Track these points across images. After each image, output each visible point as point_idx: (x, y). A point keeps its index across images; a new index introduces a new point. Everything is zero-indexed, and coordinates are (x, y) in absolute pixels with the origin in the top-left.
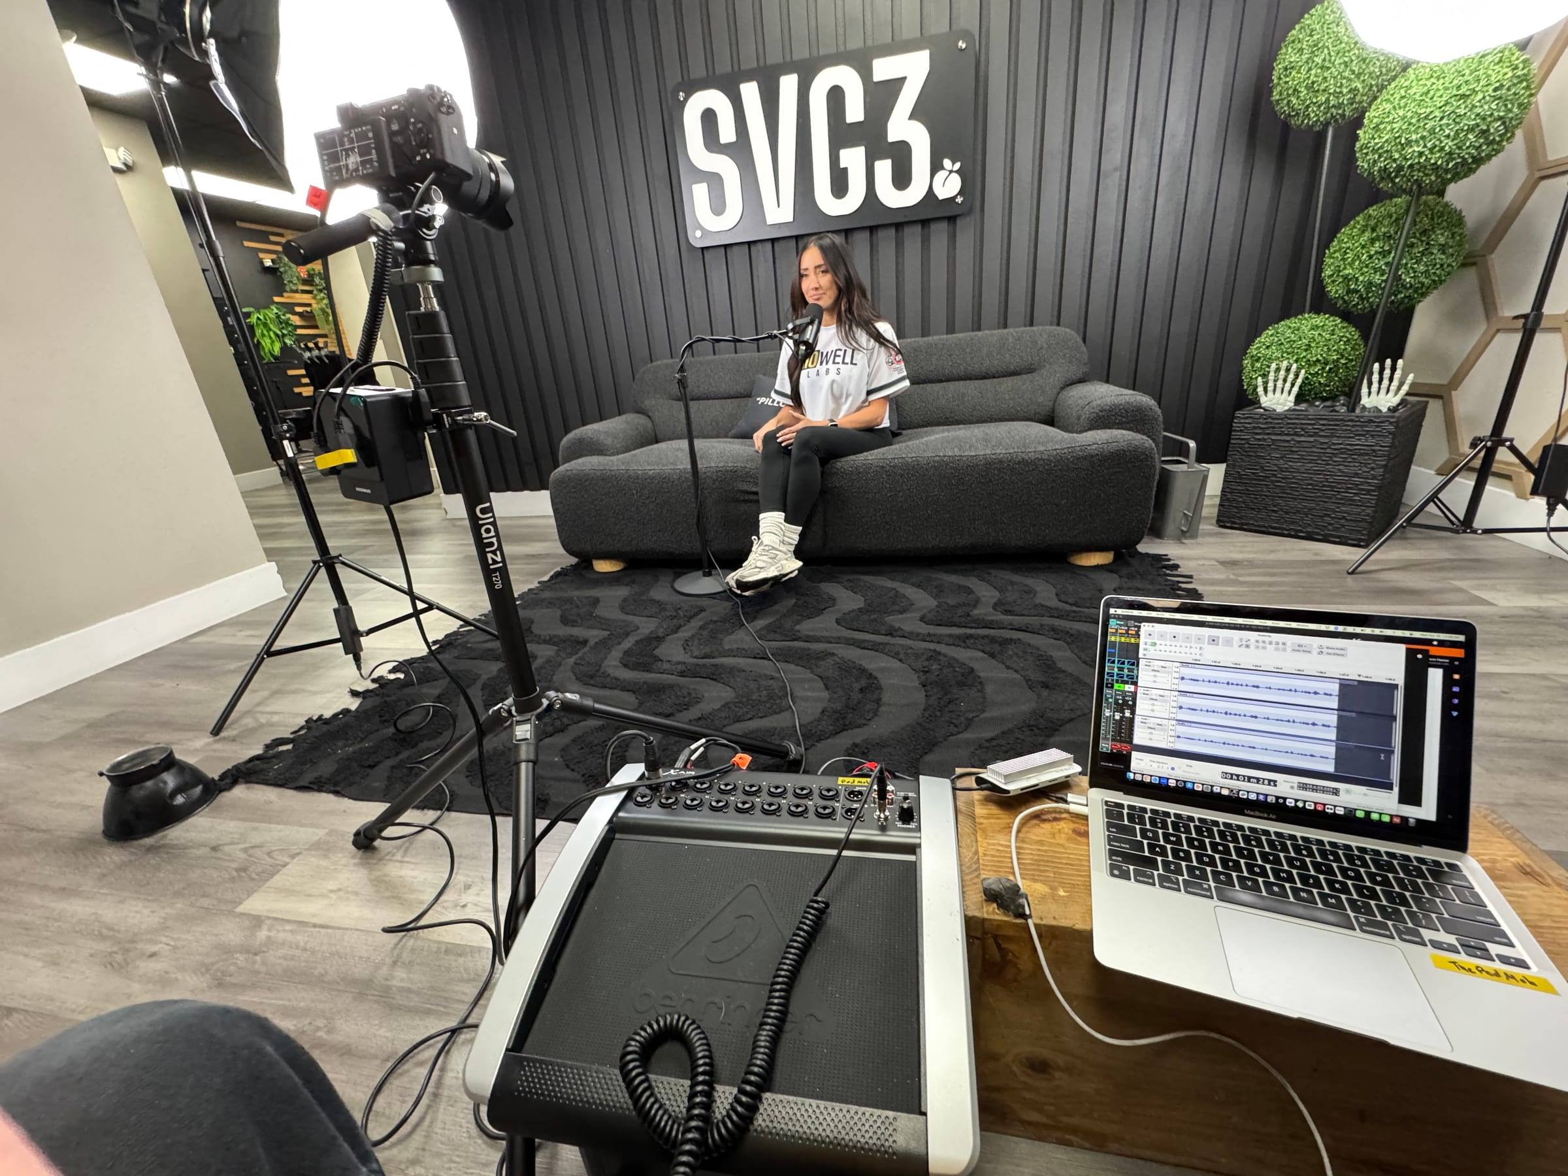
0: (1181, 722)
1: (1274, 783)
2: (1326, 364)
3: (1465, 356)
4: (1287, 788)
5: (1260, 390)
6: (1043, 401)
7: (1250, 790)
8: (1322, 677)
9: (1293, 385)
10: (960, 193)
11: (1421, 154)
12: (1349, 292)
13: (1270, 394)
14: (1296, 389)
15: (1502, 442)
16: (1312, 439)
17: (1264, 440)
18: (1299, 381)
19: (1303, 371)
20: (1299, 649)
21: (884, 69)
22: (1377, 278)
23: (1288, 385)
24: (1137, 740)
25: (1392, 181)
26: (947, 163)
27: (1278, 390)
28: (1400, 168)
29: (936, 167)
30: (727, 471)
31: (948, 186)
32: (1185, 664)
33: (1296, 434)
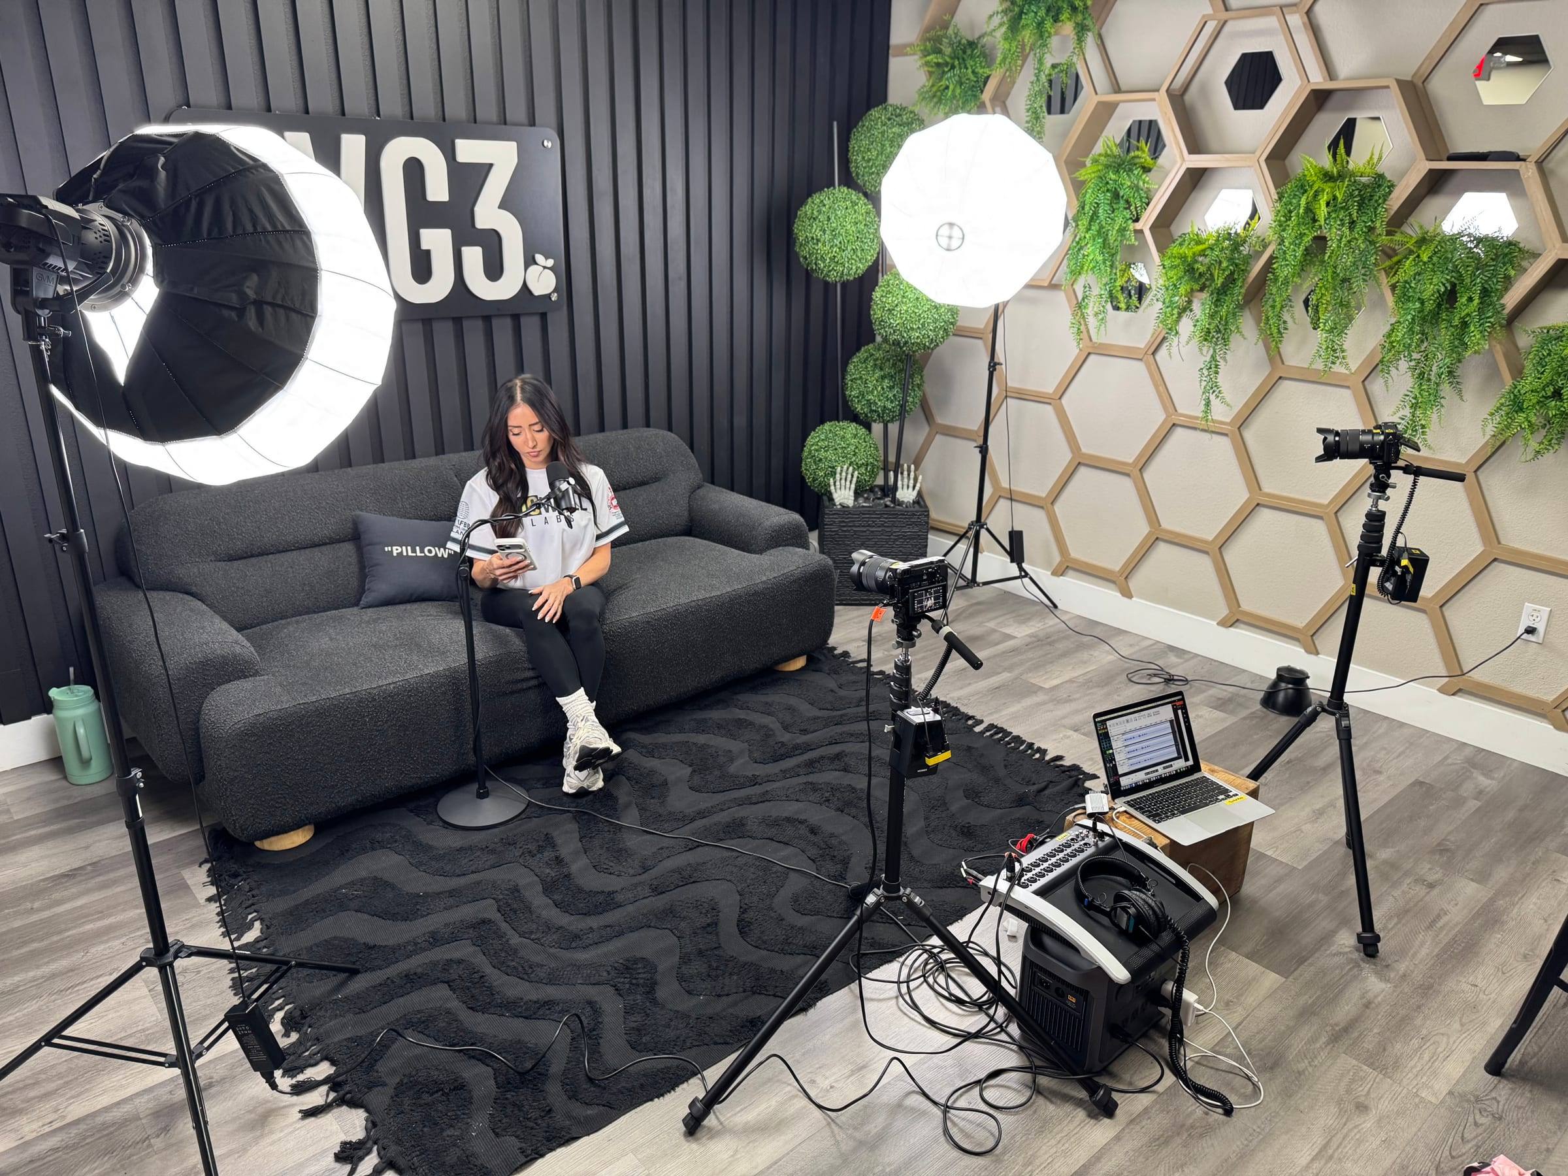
0: (1129, 759)
1: (1157, 771)
2: (867, 465)
3: (919, 446)
4: (1161, 771)
5: (832, 488)
6: (679, 511)
7: (1153, 776)
8: (1162, 723)
9: (851, 482)
10: (555, 290)
11: (918, 337)
12: (872, 411)
13: (838, 491)
14: (853, 486)
15: (982, 527)
16: (880, 529)
17: (849, 531)
18: (855, 479)
19: (856, 473)
20: (1149, 715)
21: (469, 150)
22: (889, 405)
23: (848, 483)
24: (1120, 772)
25: (901, 348)
26: (539, 258)
27: (843, 488)
28: (906, 343)
29: (530, 261)
30: (490, 662)
31: (543, 282)
32: (1123, 734)
33: (869, 526)
